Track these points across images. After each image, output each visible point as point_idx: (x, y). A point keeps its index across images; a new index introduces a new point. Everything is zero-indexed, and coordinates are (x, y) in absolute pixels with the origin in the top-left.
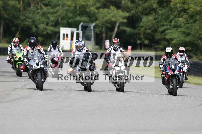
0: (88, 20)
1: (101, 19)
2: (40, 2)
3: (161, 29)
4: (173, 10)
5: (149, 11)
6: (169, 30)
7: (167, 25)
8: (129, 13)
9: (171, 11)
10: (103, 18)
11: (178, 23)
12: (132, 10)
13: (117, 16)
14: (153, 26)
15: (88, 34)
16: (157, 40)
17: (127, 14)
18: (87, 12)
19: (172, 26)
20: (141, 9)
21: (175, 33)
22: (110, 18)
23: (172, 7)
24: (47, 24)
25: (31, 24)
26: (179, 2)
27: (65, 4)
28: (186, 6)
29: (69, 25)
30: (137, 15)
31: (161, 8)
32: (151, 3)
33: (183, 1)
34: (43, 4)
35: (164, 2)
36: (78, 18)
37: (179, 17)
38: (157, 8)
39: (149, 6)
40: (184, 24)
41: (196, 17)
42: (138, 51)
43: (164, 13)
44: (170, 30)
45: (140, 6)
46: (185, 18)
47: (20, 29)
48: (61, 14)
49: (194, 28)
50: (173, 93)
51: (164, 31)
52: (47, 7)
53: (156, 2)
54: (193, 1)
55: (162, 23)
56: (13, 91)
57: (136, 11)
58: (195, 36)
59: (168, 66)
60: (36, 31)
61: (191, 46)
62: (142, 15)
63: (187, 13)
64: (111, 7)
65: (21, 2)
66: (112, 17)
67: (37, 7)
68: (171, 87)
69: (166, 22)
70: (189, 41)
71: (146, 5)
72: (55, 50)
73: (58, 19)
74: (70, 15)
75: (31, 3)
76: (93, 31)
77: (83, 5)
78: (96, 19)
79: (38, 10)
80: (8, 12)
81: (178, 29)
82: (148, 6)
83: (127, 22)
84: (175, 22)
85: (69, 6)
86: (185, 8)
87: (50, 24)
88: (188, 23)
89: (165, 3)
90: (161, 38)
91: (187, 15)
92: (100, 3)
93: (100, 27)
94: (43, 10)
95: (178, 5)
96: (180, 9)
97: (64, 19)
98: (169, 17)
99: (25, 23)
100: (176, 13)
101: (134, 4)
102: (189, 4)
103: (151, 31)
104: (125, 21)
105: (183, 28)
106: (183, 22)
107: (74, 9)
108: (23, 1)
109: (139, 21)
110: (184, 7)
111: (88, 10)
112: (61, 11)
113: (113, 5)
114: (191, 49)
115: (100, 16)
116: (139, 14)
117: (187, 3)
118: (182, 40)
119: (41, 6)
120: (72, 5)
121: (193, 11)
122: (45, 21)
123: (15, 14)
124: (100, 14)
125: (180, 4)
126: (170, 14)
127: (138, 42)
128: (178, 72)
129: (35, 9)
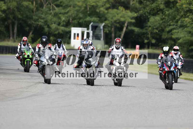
0: (97, 21)
1: (110, 19)
2: (52, 2)
3: (167, 29)
4: (179, 10)
5: (156, 12)
6: (176, 29)
7: (173, 25)
8: (137, 14)
9: (178, 12)
10: (112, 18)
11: (183, 23)
12: (140, 10)
13: (126, 16)
14: (159, 26)
15: (98, 33)
17: (135, 14)
18: (97, 12)
19: (178, 26)
20: (149, 9)
21: (181, 33)
22: (119, 18)
23: (179, 7)
24: (59, 24)
25: (43, 24)
26: (185, 3)
27: (76, 5)
29: (80, 25)
30: (145, 16)
31: (167, 9)
32: (158, 4)
33: (189, 2)
34: (55, 5)
36: (88, 19)
37: (185, 17)
38: (164, 9)
40: (190, 24)
43: (170, 14)
45: (147, 7)
46: (191, 18)
47: (33, 28)
48: (72, 14)
50: (169, 87)
51: (171, 31)
52: (59, 8)
53: (163, 3)
55: (168, 23)
56: (27, 89)
57: (143, 12)
59: (165, 63)
60: (48, 31)
62: (149, 15)
64: (120, 7)
65: (34, 3)
66: (121, 17)
67: (49, 8)
68: (167, 82)
69: (173, 22)
71: (154, 5)
73: (69, 19)
74: (81, 15)
75: (44, 3)
76: (102, 31)
77: (93, 6)
78: (106, 19)
79: (50, 10)
80: (21, 13)
81: (184, 29)
82: (155, 6)
83: (135, 22)
84: (181, 23)
85: (80, 7)
86: (191, 8)
87: (62, 24)
89: (171, 4)
90: (168, 37)
92: (109, 4)
93: (109, 26)
94: (55, 11)
95: (184, 6)
96: (186, 9)
97: (75, 19)
98: (175, 17)
99: (37, 23)
100: (182, 13)
101: (142, 4)
103: (158, 31)
104: (133, 21)
105: (188, 28)
106: (189, 22)
107: (84, 10)
108: (36, 2)
109: (147, 21)
111: (98, 11)
112: (72, 11)
113: (121, 6)
115: (109, 16)
116: (147, 14)
119: (53, 7)
120: (82, 5)
122: (57, 21)
123: (28, 14)
124: (109, 15)
125: (186, 5)
126: (176, 14)
127: (146, 41)
128: (173, 68)
129: (47, 9)
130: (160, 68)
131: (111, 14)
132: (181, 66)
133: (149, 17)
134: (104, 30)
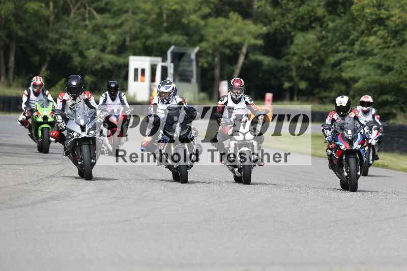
0: (184, 41)
1: (212, 40)
2: (88, 4)
3: (332, 60)
4: (356, 20)
5: (307, 23)
6: (349, 60)
7: (344, 51)
8: (269, 27)
9: (353, 23)
10: (215, 37)
11: (366, 46)
12: (274, 20)
13: (244, 32)
14: (315, 53)
15: (185, 68)
16: (323, 81)
17: (265, 28)
18: (183, 24)
19: (354, 54)
20: (292, 18)
21: (360, 67)
22: (229, 36)
23: (356, 13)
24: (103, 50)
25: (70, 48)
26: (368, 5)
27: (138, 8)
28: (383, 13)
29: (146, 51)
30: (283, 31)
31: (332, 17)
32: (313, 7)
33: (377, 2)
34: (95, 9)
35: (339, 3)
36: (165, 37)
37: (369, 35)
38: (324, 17)
39: (308, 13)
40: (380, 49)
41: (404, 35)
42: (285, 102)
43: (338, 27)
44: (352, 60)
45: (289, 13)
46: (381, 36)
47: (48, 59)
48: (130, 28)
49: (399, 57)
50: (349, 185)
51: (339, 63)
52: (104, 15)
53: (322, 4)
54: (399, 2)
55: (334, 48)
56: (36, 185)
57: (281, 23)
58: (401, 72)
59: (341, 133)
60: (80, 64)
61: (393, 93)
62: (294, 31)
63: (386, 26)
64: (231, 14)
65: (51, 4)
66: (234, 34)
67: (83, 15)
68: (346, 174)
69: (343, 44)
70: (390, 83)
71: (303, 9)
72: (115, 102)
73: (125, 39)
74: (149, 31)
75: (71, 6)
76: (194, 63)
77: (174, 11)
78: (202, 39)
79: (84, 20)
80: (24, 25)
81: (366, 59)
82: (306, 12)
83: (263, 44)
84: (361, 45)
85: (148, 13)
86: (381, 16)
87: (109, 49)
88: (388, 47)
89: (340, 7)
90: (333, 76)
91: (386, 31)
92: (209, 6)
93: (208, 54)
94: (94, 22)
95: (367, 11)
96: (370, 18)
97: (138, 38)
98: (348, 34)
99: (58, 47)
100: (363, 26)
101: (278, 7)
102: (390, 9)
103: (312, 63)
104: (260, 42)
105: (376, 57)
106: (378, 45)
107: (156, 19)
108: (55, 3)
109: (289, 41)
110: (379, 15)
111: (185, 21)
112: (130, 23)
113: (235, 11)
114: (394, 99)
115: (209, 32)
116: (288, 28)
117: (386, 6)
118: (376, 82)
119: (90, 12)
120: (152, 9)
121: (398, 22)
122: (99, 42)
123: (39, 28)
124: (210, 30)
125: (372, 8)
126: (350, 28)
127: (287, 85)
128: (359, 144)
129: (79, 18)
130: (330, 143)
131: (213, 27)
132: (376, 140)
133: (293, 33)
134: (197, 62)
